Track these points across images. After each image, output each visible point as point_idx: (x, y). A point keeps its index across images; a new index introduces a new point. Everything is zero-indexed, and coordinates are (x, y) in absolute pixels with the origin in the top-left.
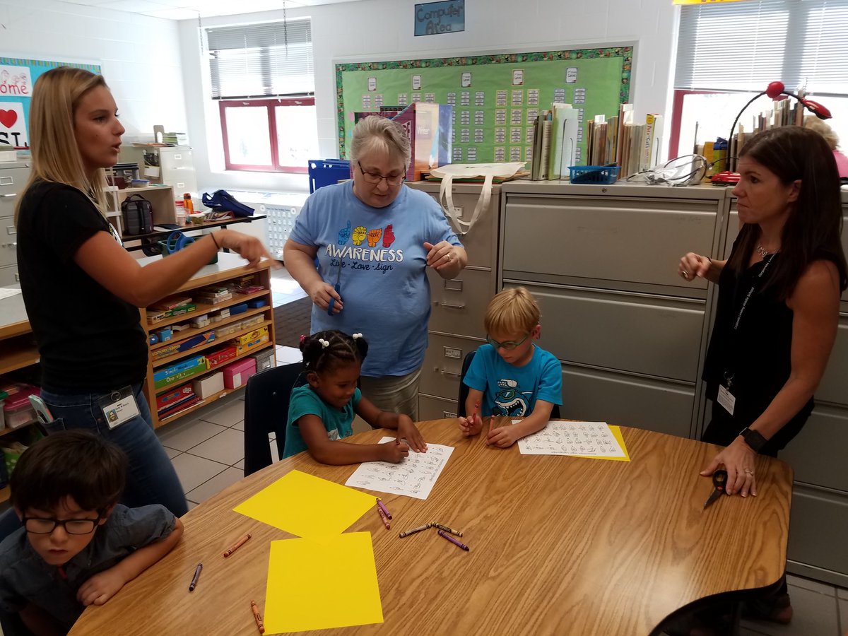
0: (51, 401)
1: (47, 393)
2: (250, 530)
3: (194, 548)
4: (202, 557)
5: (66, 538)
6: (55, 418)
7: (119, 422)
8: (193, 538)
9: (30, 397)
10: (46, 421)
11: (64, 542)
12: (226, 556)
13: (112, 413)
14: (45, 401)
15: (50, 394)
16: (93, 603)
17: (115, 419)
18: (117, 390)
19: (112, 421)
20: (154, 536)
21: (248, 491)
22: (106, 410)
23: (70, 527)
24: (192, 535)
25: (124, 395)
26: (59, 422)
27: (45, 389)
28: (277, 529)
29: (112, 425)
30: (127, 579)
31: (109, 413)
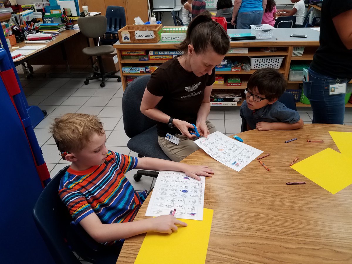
0: (311, 73)
1: (311, 70)
2: (326, 140)
3: (301, 134)
4: (301, 137)
5: (252, 100)
6: (309, 80)
7: (334, 93)
8: (305, 131)
9: (304, 69)
10: (305, 81)
11: (252, 101)
12: (308, 141)
13: (333, 88)
14: (309, 73)
15: (312, 70)
16: (257, 129)
17: (333, 92)
18: (339, 79)
19: (332, 92)
20: (288, 120)
21: (343, 129)
22: (331, 86)
23: (255, 98)
24: (306, 130)
25: (342, 82)
26: (310, 83)
27: (311, 68)
28: (336, 146)
29: (331, 93)
30: (272, 128)
31: (331, 88)
